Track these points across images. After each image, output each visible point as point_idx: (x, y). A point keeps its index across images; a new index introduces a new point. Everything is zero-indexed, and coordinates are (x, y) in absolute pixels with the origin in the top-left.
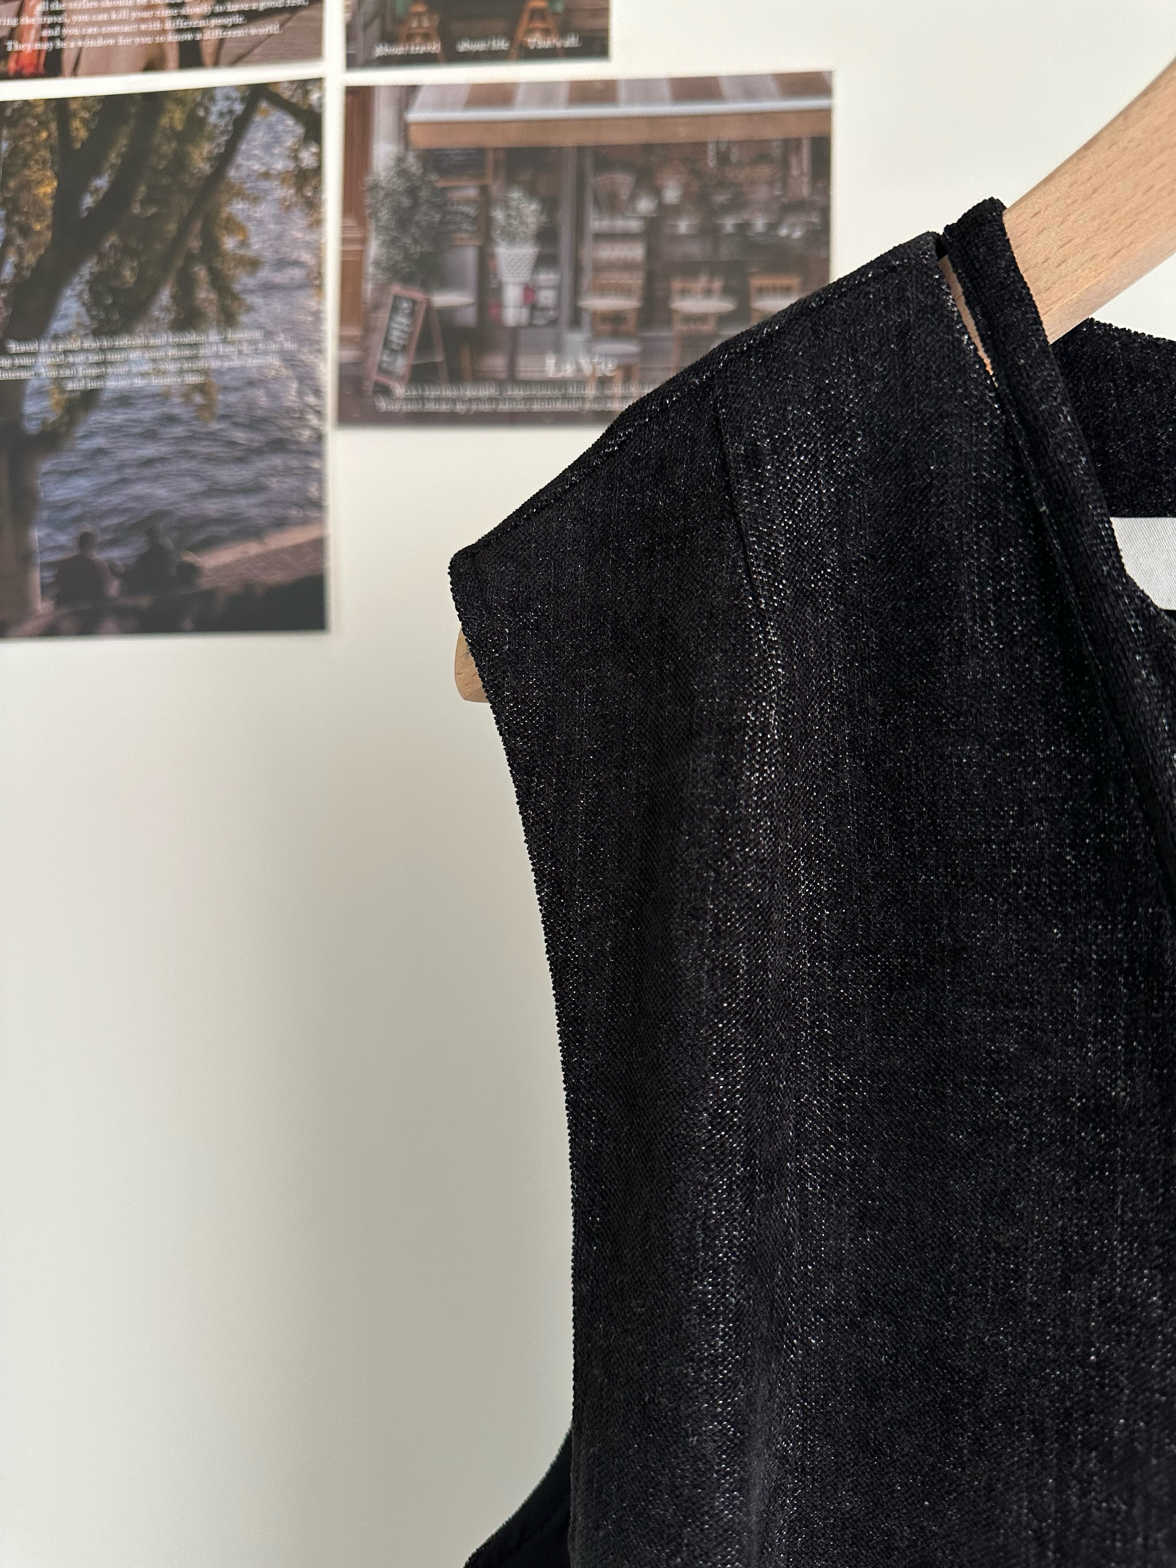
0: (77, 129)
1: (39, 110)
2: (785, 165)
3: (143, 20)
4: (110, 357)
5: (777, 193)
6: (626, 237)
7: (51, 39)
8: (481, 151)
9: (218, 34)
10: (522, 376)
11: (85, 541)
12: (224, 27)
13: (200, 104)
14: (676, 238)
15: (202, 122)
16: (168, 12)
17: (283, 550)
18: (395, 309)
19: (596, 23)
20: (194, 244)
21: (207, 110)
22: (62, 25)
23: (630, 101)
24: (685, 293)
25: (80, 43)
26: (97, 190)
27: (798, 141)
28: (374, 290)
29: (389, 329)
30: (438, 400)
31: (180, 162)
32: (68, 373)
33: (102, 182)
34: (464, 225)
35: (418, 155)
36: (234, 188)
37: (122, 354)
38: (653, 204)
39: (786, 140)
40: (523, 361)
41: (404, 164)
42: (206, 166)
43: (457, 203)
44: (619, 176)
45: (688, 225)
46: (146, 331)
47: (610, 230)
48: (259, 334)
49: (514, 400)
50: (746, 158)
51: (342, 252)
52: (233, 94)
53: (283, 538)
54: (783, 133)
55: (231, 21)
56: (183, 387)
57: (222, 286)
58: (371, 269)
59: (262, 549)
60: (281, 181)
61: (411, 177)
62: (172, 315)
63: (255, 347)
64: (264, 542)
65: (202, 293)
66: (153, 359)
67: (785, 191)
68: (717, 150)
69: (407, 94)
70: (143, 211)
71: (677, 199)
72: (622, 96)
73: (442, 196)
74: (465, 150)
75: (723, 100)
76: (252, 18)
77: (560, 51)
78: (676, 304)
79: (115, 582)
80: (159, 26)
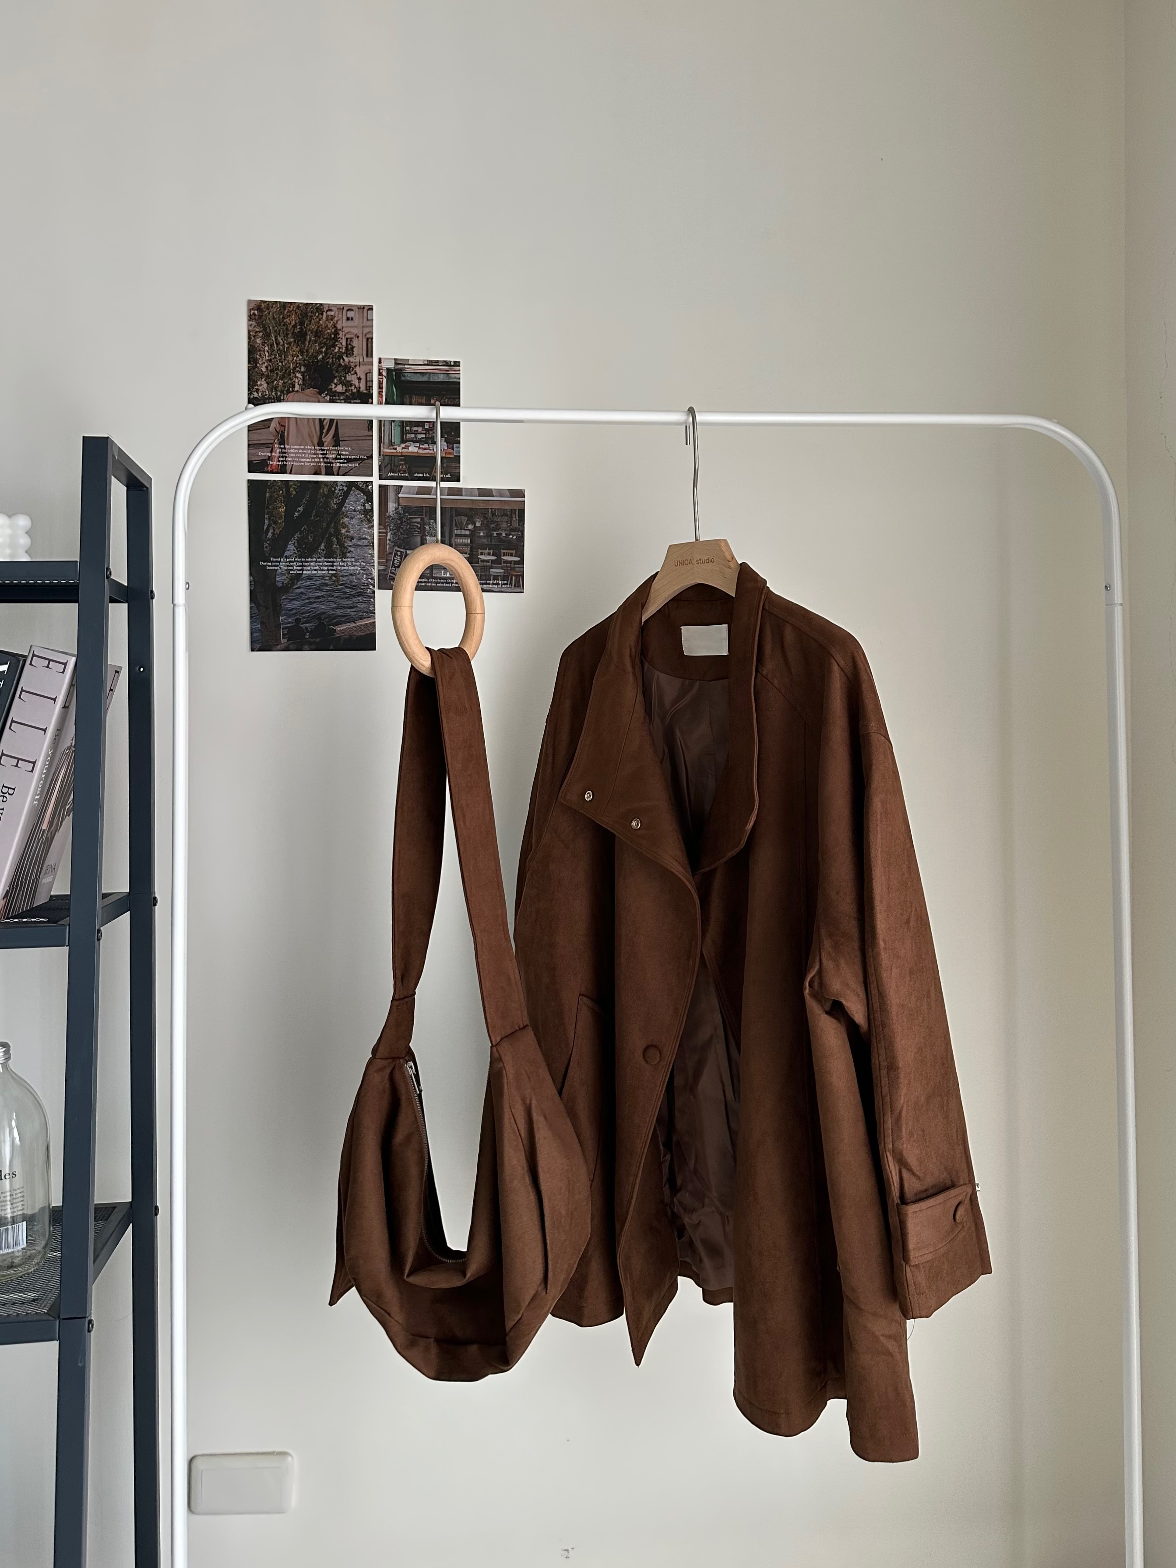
0: (292, 491)
1: (279, 484)
2: (512, 517)
3: (314, 458)
4: (304, 564)
5: (509, 525)
6: (465, 536)
7: (282, 461)
8: (421, 507)
9: (338, 465)
10: (434, 575)
11: (298, 621)
12: (340, 463)
13: (333, 487)
14: (480, 537)
15: (334, 492)
16: (321, 456)
17: (361, 625)
18: (396, 554)
19: (457, 471)
20: (332, 530)
21: (335, 489)
22: (286, 457)
23: (466, 496)
24: (482, 554)
25: (292, 463)
26: (299, 511)
27: (515, 510)
28: (389, 548)
29: (394, 560)
31: (327, 504)
32: (291, 568)
33: (301, 509)
34: (417, 530)
35: (402, 508)
36: (344, 514)
37: (309, 564)
38: (473, 527)
39: (512, 509)
40: (434, 572)
41: (398, 510)
42: (335, 506)
43: (414, 523)
44: (463, 518)
45: (483, 533)
46: (316, 557)
47: (460, 533)
48: (353, 560)
49: (431, 582)
50: (500, 514)
51: (379, 536)
52: (343, 484)
53: (362, 622)
54: (511, 508)
55: (342, 461)
56: (329, 575)
57: (341, 544)
58: (388, 542)
59: (355, 625)
60: (360, 513)
61: (400, 514)
62: (325, 552)
63: (352, 564)
64: (355, 623)
65: (335, 546)
66: (319, 565)
67: (511, 525)
68: (491, 511)
69: (398, 488)
70: (315, 519)
71: (480, 525)
72: (464, 493)
73: (410, 521)
74: (416, 507)
75: (494, 497)
76: (349, 461)
77: (445, 478)
78: (480, 557)
79: (308, 634)
80: (318, 460)
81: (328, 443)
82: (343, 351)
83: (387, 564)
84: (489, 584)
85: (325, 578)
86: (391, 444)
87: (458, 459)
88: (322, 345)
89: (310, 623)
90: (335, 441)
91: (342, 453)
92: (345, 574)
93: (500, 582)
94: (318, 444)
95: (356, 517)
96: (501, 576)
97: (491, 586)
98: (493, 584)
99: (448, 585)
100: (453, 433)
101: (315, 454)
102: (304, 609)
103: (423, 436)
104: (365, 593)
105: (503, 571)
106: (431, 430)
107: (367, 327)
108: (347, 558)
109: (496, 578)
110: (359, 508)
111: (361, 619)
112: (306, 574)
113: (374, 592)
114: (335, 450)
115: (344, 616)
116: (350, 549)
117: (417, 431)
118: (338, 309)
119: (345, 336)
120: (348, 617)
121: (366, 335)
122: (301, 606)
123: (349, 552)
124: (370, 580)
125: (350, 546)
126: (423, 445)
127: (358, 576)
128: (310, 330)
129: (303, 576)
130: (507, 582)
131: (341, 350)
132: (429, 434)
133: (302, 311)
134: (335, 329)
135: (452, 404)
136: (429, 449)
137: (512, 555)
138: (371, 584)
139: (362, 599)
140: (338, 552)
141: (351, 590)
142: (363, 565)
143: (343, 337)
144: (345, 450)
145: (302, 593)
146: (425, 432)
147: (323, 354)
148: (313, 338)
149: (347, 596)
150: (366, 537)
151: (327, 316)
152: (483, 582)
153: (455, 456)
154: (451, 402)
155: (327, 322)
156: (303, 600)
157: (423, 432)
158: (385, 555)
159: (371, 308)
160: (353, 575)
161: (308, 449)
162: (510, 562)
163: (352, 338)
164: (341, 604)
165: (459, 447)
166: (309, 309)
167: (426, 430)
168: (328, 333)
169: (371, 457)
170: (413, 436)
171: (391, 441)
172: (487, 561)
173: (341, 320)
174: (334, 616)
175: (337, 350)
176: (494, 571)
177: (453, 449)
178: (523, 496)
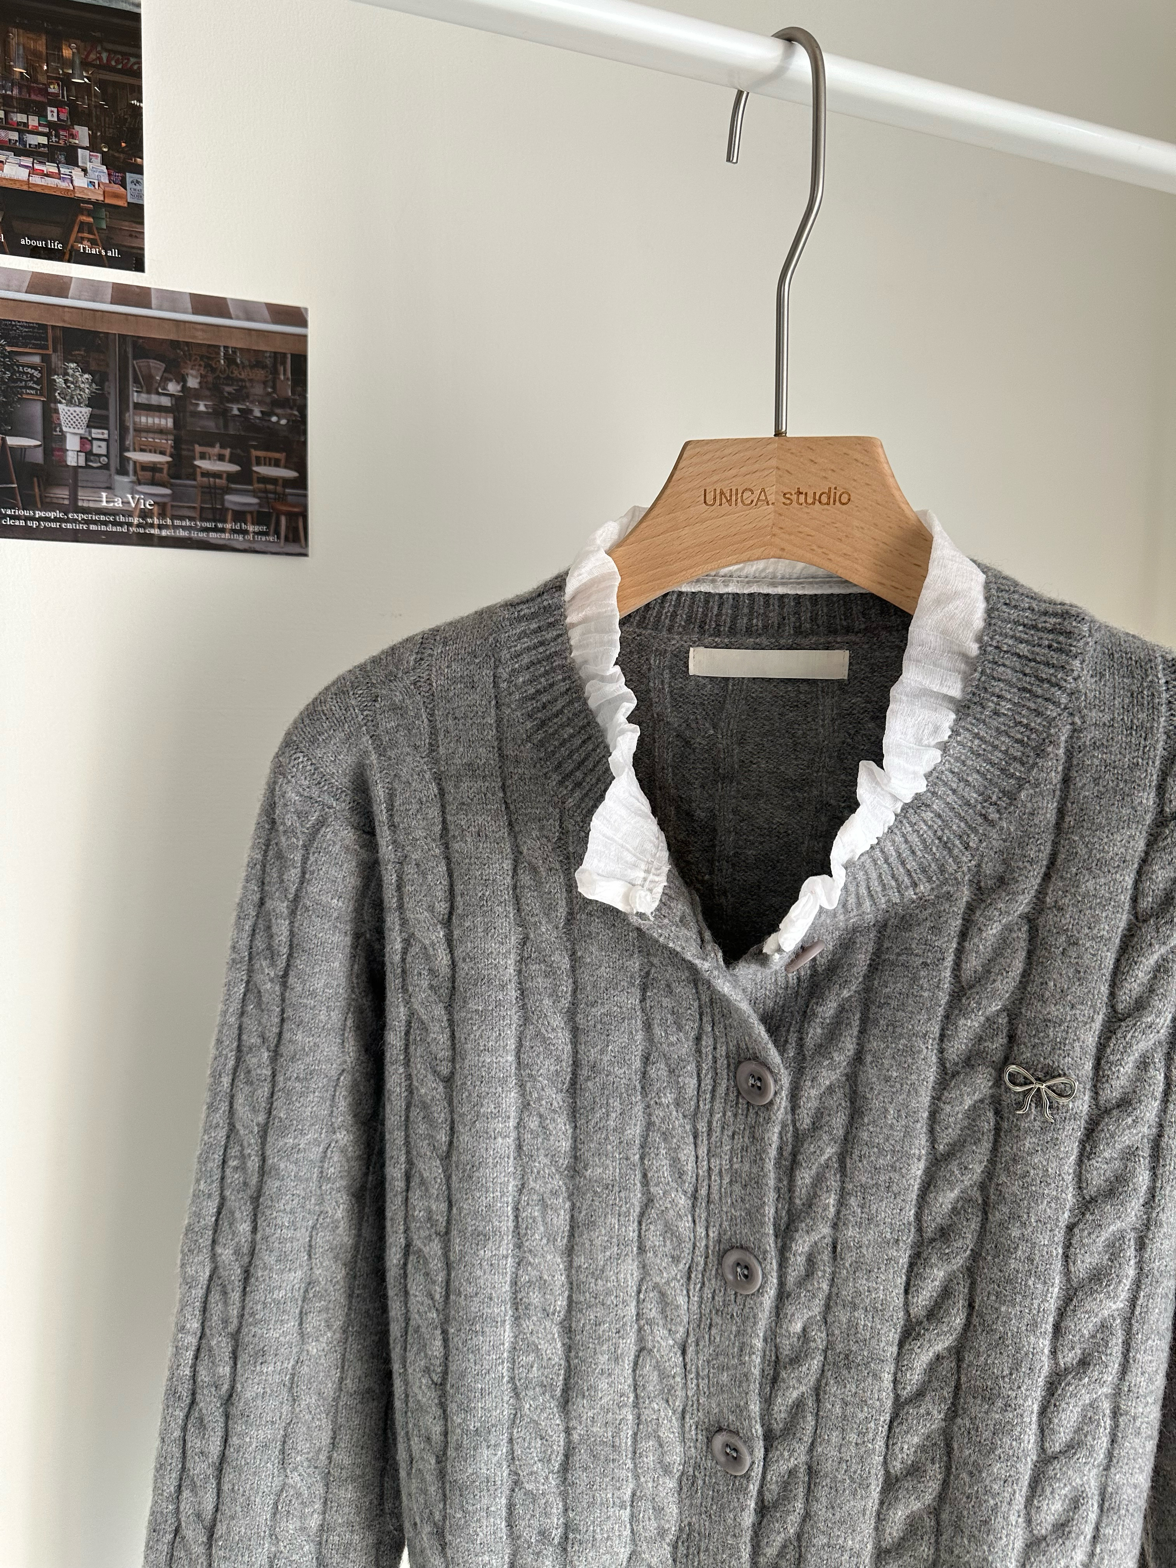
2: (275, 372)
5: (270, 390)
6: (159, 409)
8: (43, 327)
10: (80, 504)
14: (196, 414)
19: (135, 243)
23: (160, 309)
24: (203, 456)
27: (285, 354)
30: (13, 517)
34: (30, 384)
38: (179, 388)
39: (275, 353)
40: (81, 494)
43: (23, 366)
44: (153, 363)
45: (206, 405)
47: (146, 402)
49: (75, 521)
50: (247, 363)
54: (273, 350)
67: (275, 391)
68: (226, 353)
71: (197, 386)
72: (154, 302)
73: (11, 359)
74: (28, 325)
75: (230, 318)
77: (105, 258)
78: (197, 463)
84: (223, 530)
87: (136, 212)
93: (251, 528)
96: (251, 513)
97: (228, 535)
98: (234, 531)
99: (119, 529)
100: (123, 145)
103: (44, 140)
105: (255, 501)
106: (64, 128)
109: (239, 516)
117: (26, 125)
126: (41, 163)
130: (269, 528)
132: (57, 136)
135: (120, 66)
136: (58, 176)
137: (277, 464)
146: (46, 130)
152: (208, 525)
153: (129, 203)
154: (117, 62)
157: (41, 129)
162: (274, 481)
165: (138, 183)
167: (50, 125)
170: (14, 136)
172: (217, 475)
176: (234, 500)
177: (124, 185)
178: (304, 323)
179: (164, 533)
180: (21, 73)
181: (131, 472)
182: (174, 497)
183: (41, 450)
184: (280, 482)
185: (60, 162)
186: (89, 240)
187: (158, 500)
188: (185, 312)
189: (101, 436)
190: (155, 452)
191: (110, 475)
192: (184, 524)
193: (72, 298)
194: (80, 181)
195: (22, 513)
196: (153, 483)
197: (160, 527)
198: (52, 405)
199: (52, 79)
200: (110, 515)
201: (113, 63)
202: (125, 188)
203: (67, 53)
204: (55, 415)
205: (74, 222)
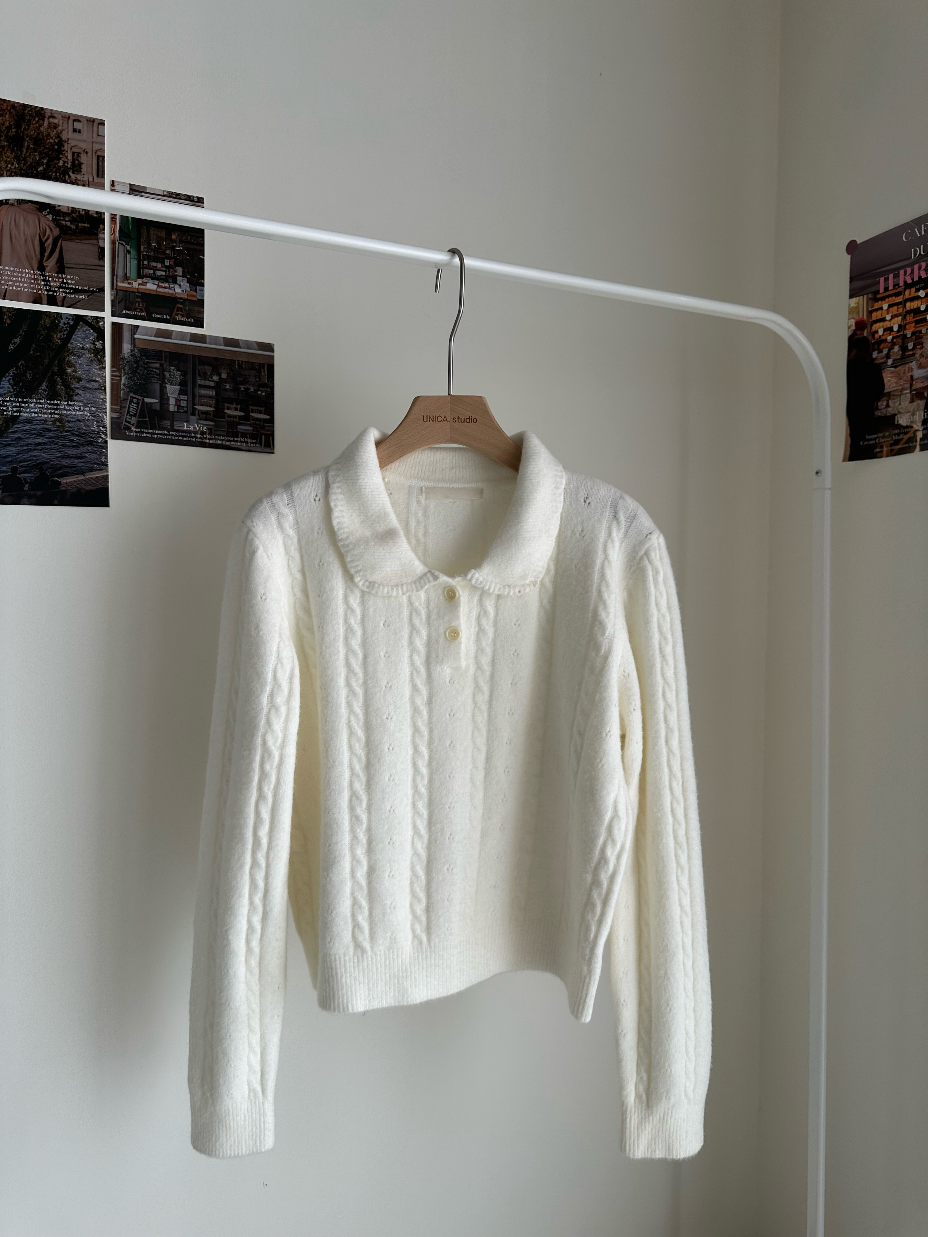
0: (6, 319)
2: (260, 372)
3: (33, 284)
5: (258, 380)
6: (209, 387)
8: (161, 351)
9: (63, 294)
10: (175, 428)
11: (14, 470)
12: (66, 293)
13: (56, 318)
14: (226, 390)
15: (58, 325)
16: (42, 283)
17: (91, 478)
18: (131, 401)
19: (200, 316)
21: (60, 322)
23: (210, 344)
24: (228, 408)
25: (6, 287)
26: (15, 343)
27: (264, 364)
28: (123, 394)
29: (129, 407)
30: (146, 433)
33: (17, 341)
34: (155, 376)
35: (138, 350)
36: (70, 351)
37: (27, 405)
38: (218, 378)
39: (260, 364)
40: (176, 424)
41: (134, 352)
42: (59, 341)
43: (152, 368)
44: (207, 367)
45: (229, 386)
46: (36, 397)
47: (204, 384)
48: (81, 404)
49: (173, 435)
50: (247, 368)
51: (112, 379)
52: (69, 317)
53: (92, 475)
54: (259, 362)
55: (67, 291)
56: (52, 419)
57: (67, 386)
58: (122, 386)
59: (83, 478)
60: (89, 351)
61: (136, 357)
62: (47, 393)
63: (80, 408)
64: (84, 475)
65: (59, 387)
66: (40, 408)
67: (260, 381)
68: (238, 363)
69: (134, 328)
70: (34, 354)
71: (226, 378)
72: (208, 341)
73: (147, 365)
74: (155, 351)
75: (240, 348)
76: (76, 291)
77: (187, 323)
78: (226, 411)
79: (27, 486)
80: (39, 287)
81: (51, 269)
82: (69, 166)
83: (121, 411)
84: (237, 441)
85: (47, 423)
86: (126, 278)
87: (201, 303)
88: (43, 155)
89: (30, 473)
90: (59, 267)
91: (68, 281)
92: (71, 420)
93: (249, 441)
94: (38, 268)
95: (84, 356)
96: (249, 434)
97: (239, 444)
98: (241, 442)
99: (191, 439)
100: (196, 275)
101: (34, 279)
102: (22, 457)
103: (163, 273)
104: (95, 442)
105: (251, 428)
106: (172, 268)
107: (97, 143)
108: (74, 401)
109: (244, 435)
110: (88, 346)
111: (92, 471)
112: (24, 417)
113: (106, 442)
114: (59, 278)
115: (70, 467)
116: (77, 391)
117: (156, 267)
118: (62, 117)
119: (71, 149)
120: (75, 469)
121: (96, 153)
122: (19, 454)
123: (76, 395)
124: (101, 428)
125: (78, 388)
126: (162, 283)
127: (87, 423)
128: (27, 136)
129: (20, 418)
130: (257, 441)
131: (66, 165)
132: (169, 271)
133: (18, 112)
134: (59, 139)
135: (195, 242)
136: (169, 288)
137: (261, 412)
138: (103, 433)
139: (92, 449)
140: (63, 394)
141: (79, 438)
142: (93, 411)
143: (69, 151)
144: (71, 279)
145: (19, 438)
146: (165, 269)
147: (44, 166)
148: (31, 146)
149: (74, 444)
150: (97, 379)
151: (50, 123)
152: (230, 439)
153: (198, 299)
154: (194, 240)
155: (49, 130)
156: (20, 446)
157: (162, 269)
158: (119, 401)
159: (102, 123)
160: (82, 422)
161: (26, 273)
162: (259, 420)
163: (81, 153)
164: (66, 453)
165: (203, 290)
166: (27, 111)
167: (166, 267)
168: (50, 142)
169: (102, 290)
170: (151, 272)
171: (126, 275)
172: (234, 417)
173: (67, 130)
174: (59, 466)
175: (61, 164)
176: (241, 428)
177: (196, 291)
178: (273, 351)
179: (211, 442)
180: (155, 246)
181: (197, 415)
182: (215, 426)
183: (159, 404)
184: (262, 420)
185: (170, 282)
186: (181, 315)
187: (209, 427)
188: (221, 345)
189: (184, 399)
190: (207, 406)
191: (188, 416)
192: (220, 438)
193: (173, 339)
194: (178, 290)
195: (150, 431)
196: (206, 419)
197: (210, 439)
198: (164, 385)
199: (167, 248)
200: (188, 433)
201: (193, 241)
202: (197, 293)
203: (174, 237)
204: (165, 389)
205: (175, 308)
